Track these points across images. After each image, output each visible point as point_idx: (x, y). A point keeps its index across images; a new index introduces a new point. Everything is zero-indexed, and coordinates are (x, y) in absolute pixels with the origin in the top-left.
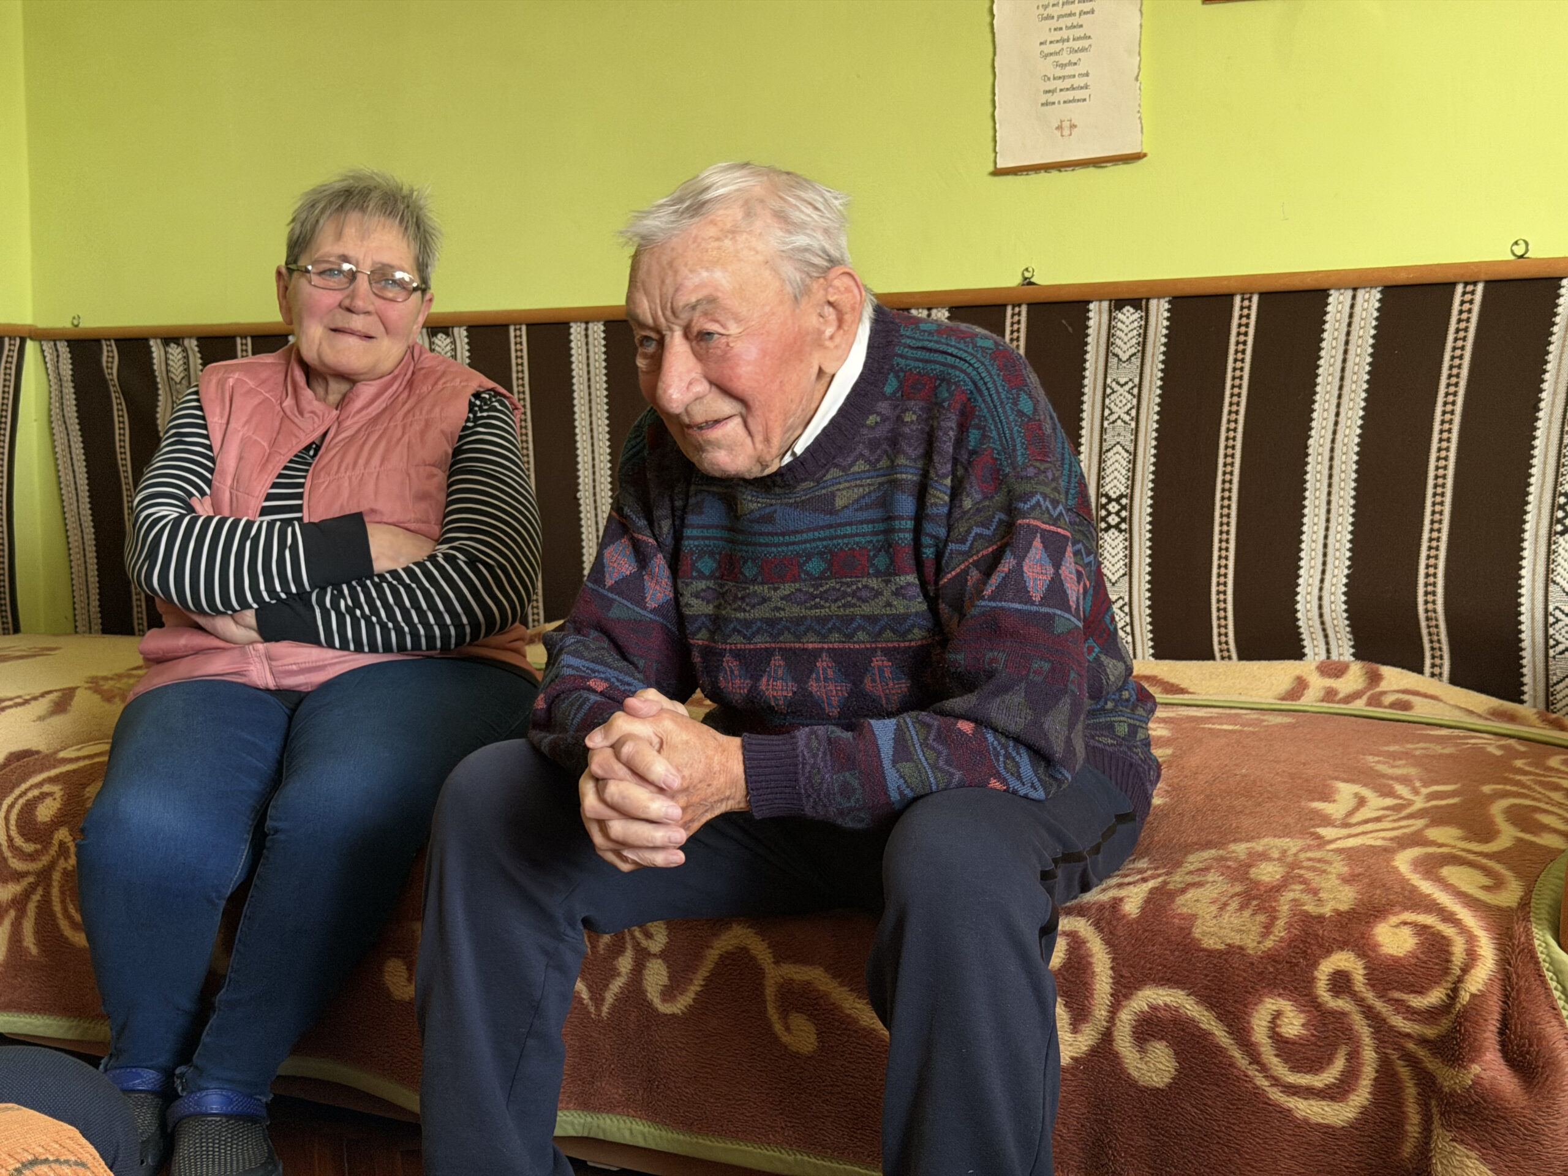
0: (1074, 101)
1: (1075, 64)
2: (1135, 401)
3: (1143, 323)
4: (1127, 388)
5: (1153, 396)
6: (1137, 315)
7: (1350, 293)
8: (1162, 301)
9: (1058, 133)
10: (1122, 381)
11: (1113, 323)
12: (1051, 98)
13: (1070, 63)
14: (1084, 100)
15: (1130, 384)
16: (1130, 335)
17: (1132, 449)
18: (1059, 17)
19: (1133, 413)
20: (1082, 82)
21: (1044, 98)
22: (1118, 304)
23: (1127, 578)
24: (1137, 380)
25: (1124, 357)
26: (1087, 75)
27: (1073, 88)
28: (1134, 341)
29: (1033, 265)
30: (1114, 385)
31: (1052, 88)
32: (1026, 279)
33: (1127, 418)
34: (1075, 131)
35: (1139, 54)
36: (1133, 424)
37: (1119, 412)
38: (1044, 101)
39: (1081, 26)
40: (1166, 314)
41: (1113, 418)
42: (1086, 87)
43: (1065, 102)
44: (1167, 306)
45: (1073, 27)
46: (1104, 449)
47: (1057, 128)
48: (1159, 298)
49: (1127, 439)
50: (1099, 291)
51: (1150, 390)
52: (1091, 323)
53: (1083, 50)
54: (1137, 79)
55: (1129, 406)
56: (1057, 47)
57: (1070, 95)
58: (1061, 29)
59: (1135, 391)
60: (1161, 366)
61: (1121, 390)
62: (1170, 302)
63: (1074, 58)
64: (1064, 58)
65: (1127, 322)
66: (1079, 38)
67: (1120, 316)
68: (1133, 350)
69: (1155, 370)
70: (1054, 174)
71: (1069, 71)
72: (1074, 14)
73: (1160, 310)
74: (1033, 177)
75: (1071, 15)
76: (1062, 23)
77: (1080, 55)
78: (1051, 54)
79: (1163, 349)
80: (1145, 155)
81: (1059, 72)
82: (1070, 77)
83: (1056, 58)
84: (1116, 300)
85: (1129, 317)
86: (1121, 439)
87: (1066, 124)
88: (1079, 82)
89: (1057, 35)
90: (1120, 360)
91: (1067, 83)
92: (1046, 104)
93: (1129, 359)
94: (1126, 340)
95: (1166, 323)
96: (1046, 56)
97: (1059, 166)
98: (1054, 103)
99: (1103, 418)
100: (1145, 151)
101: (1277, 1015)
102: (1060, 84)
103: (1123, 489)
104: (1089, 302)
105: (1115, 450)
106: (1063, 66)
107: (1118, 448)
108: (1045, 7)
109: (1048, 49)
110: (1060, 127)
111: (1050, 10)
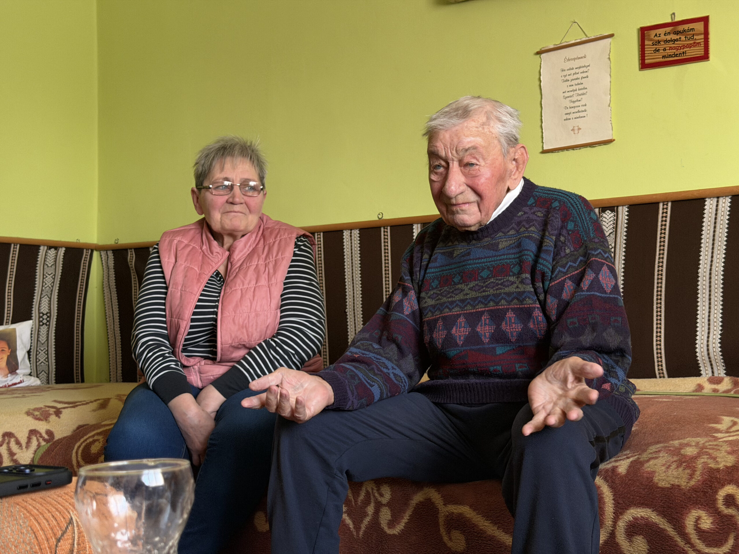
0: (579, 117)
1: (580, 101)
3: (615, 218)
5: (621, 252)
6: (612, 214)
7: (716, 200)
8: (624, 207)
9: (572, 132)
12: (568, 117)
13: (577, 101)
14: (585, 117)
18: (572, 80)
20: (583, 108)
21: (565, 117)
22: (603, 210)
24: (613, 245)
26: (585, 105)
27: (579, 112)
28: (611, 226)
31: (569, 112)
34: (580, 131)
35: (610, 95)
39: (582, 84)
40: (627, 213)
42: (585, 111)
43: (575, 118)
44: (627, 209)
45: (579, 84)
47: (572, 130)
51: (620, 249)
53: (583, 94)
54: (609, 106)
56: (571, 94)
57: (578, 115)
58: (573, 85)
60: (625, 238)
62: (628, 208)
63: (579, 98)
64: (574, 98)
65: (608, 218)
66: (581, 89)
67: (604, 215)
68: (611, 231)
69: (622, 240)
70: (571, 152)
71: (577, 104)
72: (579, 79)
73: (623, 212)
74: (561, 154)
75: (577, 79)
76: (573, 83)
77: (581, 96)
78: (568, 97)
79: (625, 229)
80: (614, 140)
81: (572, 105)
82: (577, 107)
83: (570, 99)
85: (608, 215)
87: (576, 128)
88: (581, 109)
89: (571, 88)
91: (576, 110)
92: (567, 119)
94: (607, 226)
95: (626, 217)
96: (566, 98)
97: (573, 148)
98: (570, 119)
100: (614, 138)
101: (698, 518)
102: (573, 110)
106: (574, 102)
108: (565, 76)
109: (567, 94)
110: (573, 130)
111: (568, 78)
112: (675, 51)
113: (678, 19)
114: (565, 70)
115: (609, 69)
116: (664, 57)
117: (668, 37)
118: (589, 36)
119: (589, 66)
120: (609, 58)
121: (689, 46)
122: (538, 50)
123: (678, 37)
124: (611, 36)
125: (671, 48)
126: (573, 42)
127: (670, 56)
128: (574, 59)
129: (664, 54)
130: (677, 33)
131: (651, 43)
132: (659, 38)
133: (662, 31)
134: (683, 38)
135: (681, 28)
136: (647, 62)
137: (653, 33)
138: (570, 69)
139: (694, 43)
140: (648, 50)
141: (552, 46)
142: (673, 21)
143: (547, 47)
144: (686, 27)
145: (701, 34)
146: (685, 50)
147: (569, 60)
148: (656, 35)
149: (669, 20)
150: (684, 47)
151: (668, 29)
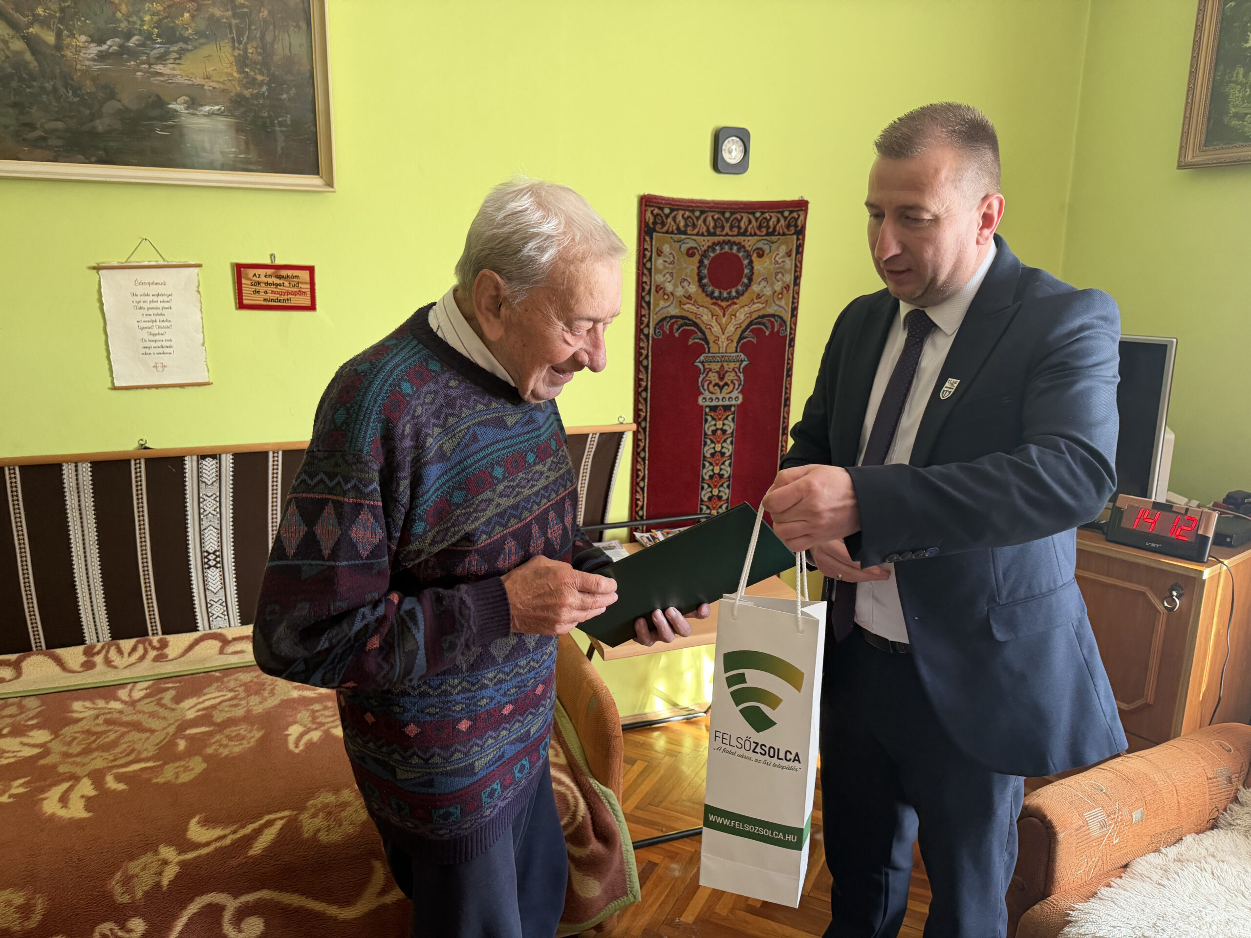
0: (163, 353)
1: (162, 334)
2: (218, 504)
3: (218, 465)
4: (212, 498)
5: (228, 501)
6: (214, 462)
8: (228, 455)
9: (155, 370)
10: (209, 495)
11: (200, 466)
12: (147, 351)
13: (159, 334)
14: (170, 353)
15: (214, 496)
16: (211, 472)
17: (219, 528)
18: (148, 309)
19: (218, 510)
20: (168, 344)
21: (144, 351)
22: (204, 457)
23: (223, 590)
24: (218, 494)
25: (209, 483)
26: (171, 341)
27: (162, 347)
28: (214, 475)
29: (145, 438)
30: (204, 497)
31: (148, 346)
32: (142, 445)
33: (214, 513)
34: (165, 369)
35: (203, 332)
36: (218, 516)
37: (208, 510)
38: (144, 352)
39: (163, 315)
40: (231, 461)
41: (206, 513)
42: (171, 347)
43: (157, 354)
44: (231, 457)
45: (158, 315)
46: (202, 529)
48: (226, 453)
49: (216, 523)
50: (191, 452)
51: (226, 498)
52: (187, 466)
53: (166, 327)
54: (203, 344)
55: (215, 506)
56: (150, 324)
57: (161, 350)
58: (150, 315)
59: (218, 499)
60: (231, 486)
61: (209, 499)
62: (233, 456)
63: (162, 331)
64: (155, 331)
65: (209, 465)
66: (162, 321)
67: (204, 462)
68: (214, 479)
69: (228, 489)
70: (155, 391)
71: (158, 337)
72: (159, 308)
73: (228, 462)
74: (139, 391)
75: (156, 308)
76: (150, 312)
77: (165, 330)
78: (146, 328)
79: (231, 478)
80: (212, 384)
81: (152, 338)
82: (160, 341)
83: (150, 330)
84: (201, 456)
85: (209, 464)
86: (212, 523)
87: (159, 365)
88: (165, 344)
89: (148, 318)
90: (206, 484)
92: (145, 354)
93: (212, 484)
94: (209, 474)
95: (232, 465)
96: (142, 328)
97: (157, 387)
98: (150, 354)
99: (200, 514)
100: (211, 381)
102: (153, 344)
103: (216, 547)
104: (184, 457)
105: (209, 529)
106: (154, 335)
107: (211, 527)
108: (138, 302)
109: (143, 325)
110: (155, 366)
111: (142, 305)
112: (278, 296)
113: (278, 262)
114: (137, 295)
115: (199, 305)
116: (265, 300)
117: (270, 280)
118: (167, 259)
119: (171, 295)
120: (199, 292)
121: (295, 294)
122: (95, 265)
123: (281, 282)
124: (200, 266)
125: (272, 292)
126: (146, 263)
127: (272, 300)
128: (150, 284)
129: (265, 297)
130: (280, 277)
131: (249, 282)
132: (259, 279)
133: (262, 272)
134: (286, 284)
135: (284, 273)
136: (245, 302)
137: (251, 272)
138: (144, 295)
139: (300, 291)
140: (247, 290)
141: (115, 264)
142: (274, 264)
143: (108, 263)
144: (290, 273)
145: (306, 283)
146: (289, 296)
147: (141, 283)
148: (255, 275)
149: (268, 261)
150: (288, 293)
151: (269, 272)
